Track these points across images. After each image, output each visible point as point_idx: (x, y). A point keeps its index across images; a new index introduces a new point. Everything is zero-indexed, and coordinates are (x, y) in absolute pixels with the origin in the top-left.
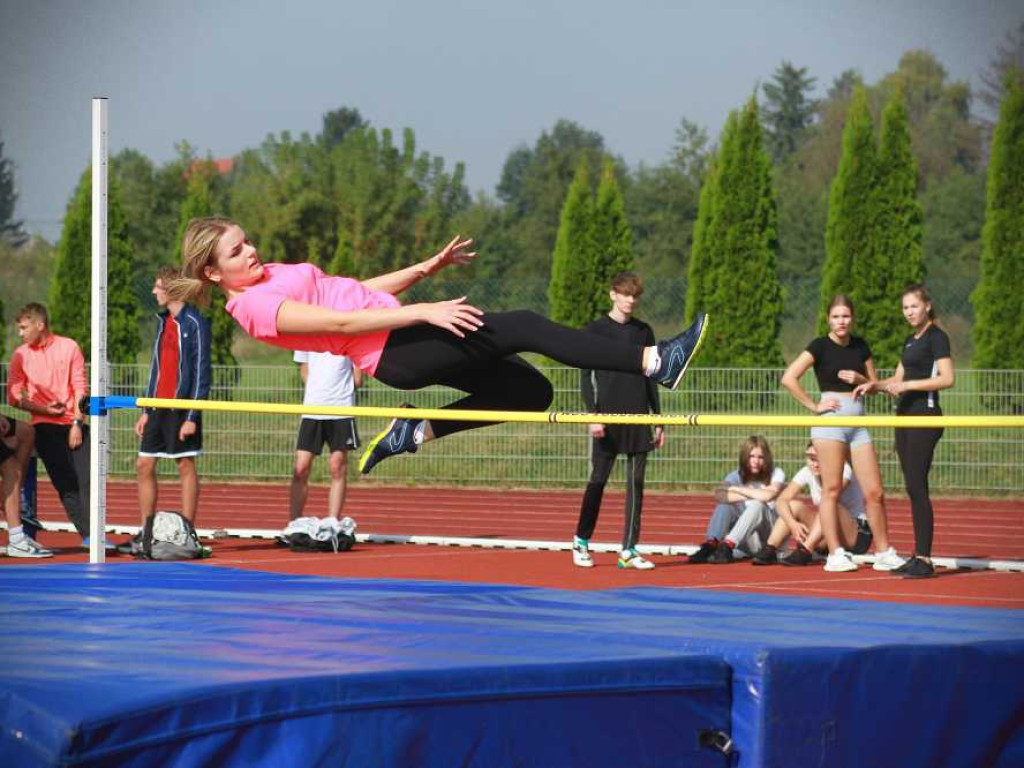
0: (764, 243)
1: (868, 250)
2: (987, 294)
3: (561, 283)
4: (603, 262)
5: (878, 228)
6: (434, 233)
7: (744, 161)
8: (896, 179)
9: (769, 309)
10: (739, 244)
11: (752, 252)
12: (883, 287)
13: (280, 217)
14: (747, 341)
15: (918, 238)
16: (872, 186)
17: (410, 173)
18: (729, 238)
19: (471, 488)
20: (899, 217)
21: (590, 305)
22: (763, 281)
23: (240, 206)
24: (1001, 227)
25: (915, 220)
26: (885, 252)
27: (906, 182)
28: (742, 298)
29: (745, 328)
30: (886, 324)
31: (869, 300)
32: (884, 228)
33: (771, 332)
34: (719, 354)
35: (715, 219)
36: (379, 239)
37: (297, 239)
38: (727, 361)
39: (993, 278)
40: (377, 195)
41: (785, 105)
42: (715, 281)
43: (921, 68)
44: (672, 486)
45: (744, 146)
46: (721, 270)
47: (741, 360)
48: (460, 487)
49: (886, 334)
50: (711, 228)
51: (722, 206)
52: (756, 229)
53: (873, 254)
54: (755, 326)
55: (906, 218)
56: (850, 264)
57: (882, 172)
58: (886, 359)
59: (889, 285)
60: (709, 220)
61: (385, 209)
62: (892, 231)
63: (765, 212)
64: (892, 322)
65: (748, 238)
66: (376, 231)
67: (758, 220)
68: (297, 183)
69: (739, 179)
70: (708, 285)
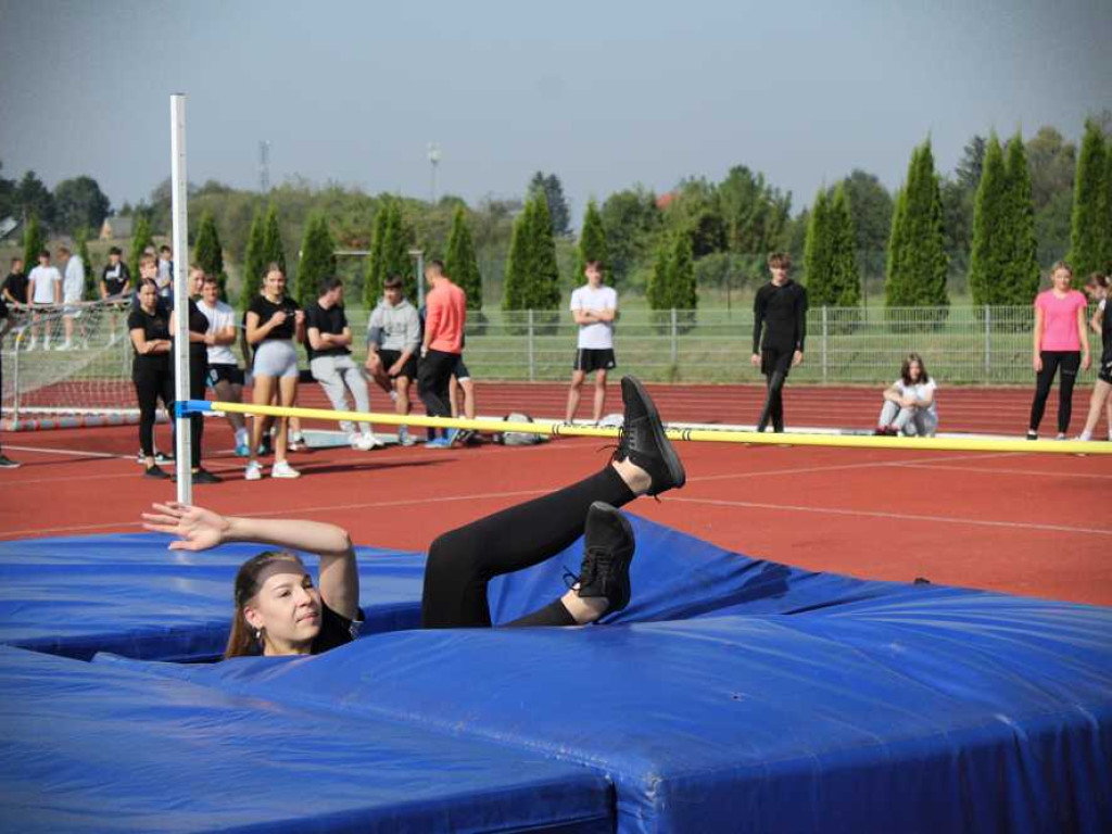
0: (936, 228)
1: (1000, 232)
2: (1075, 257)
3: (811, 255)
4: (837, 243)
5: (1006, 218)
6: (775, 230)
7: (922, 178)
8: (1018, 187)
9: (939, 269)
10: (920, 229)
11: (928, 235)
12: (1009, 255)
13: (690, 223)
14: (925, 290)
15: (1032, 223)
16: (1002, 192)
17: (762, 196)
18: (913, 226)
19: (750, 384)
20: (1019, 210)
21: (829, 269)
22: (936, 252)
23: (668, 218)
24: (1083, 215)
25: (1030, 212)
26: (1011, 233)
27: (1024, 190)
28: (922, 262)
29: (925, 282)
30: (1012, 278)
31: (1001, 263)
32: (1010, 218)
33: (941, 283)
34: (908, 298)
35: (905, 214)
36: (745, 234)
37: (699, 235)
38: (912, 303)
39: (1079, 248)
40: (743, 209)
41: (976, 158)
42: (905, 253)
43: (1051, 135)
44: (875, 382)
45: (922, 169)
46: (909, 246)
47: (921, 301)
48: (745, 384)
49: (1012, 283)
50: (902, 221)
51: (909, 205)
52: (930, 220)
53: (1003, 233)
54: (931, 280)
55: (1024, 211)
56: (989, 239)
57: (1008, 182)
58: (1012, 299)
59: (1013, 254)
60: (901, 215)
61: (748, 217)
62: (1015, 219)
63: (936, 210)
64: (1016, 276)
65: (925, 226)
66: (743, 229)
67: (932, 213)
68: (699, 204)
69: (919, 189)
70: (901, 255)
